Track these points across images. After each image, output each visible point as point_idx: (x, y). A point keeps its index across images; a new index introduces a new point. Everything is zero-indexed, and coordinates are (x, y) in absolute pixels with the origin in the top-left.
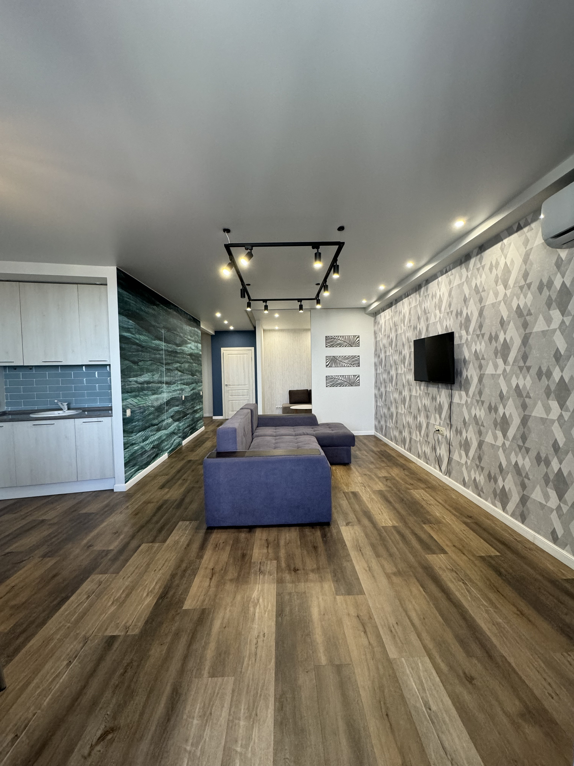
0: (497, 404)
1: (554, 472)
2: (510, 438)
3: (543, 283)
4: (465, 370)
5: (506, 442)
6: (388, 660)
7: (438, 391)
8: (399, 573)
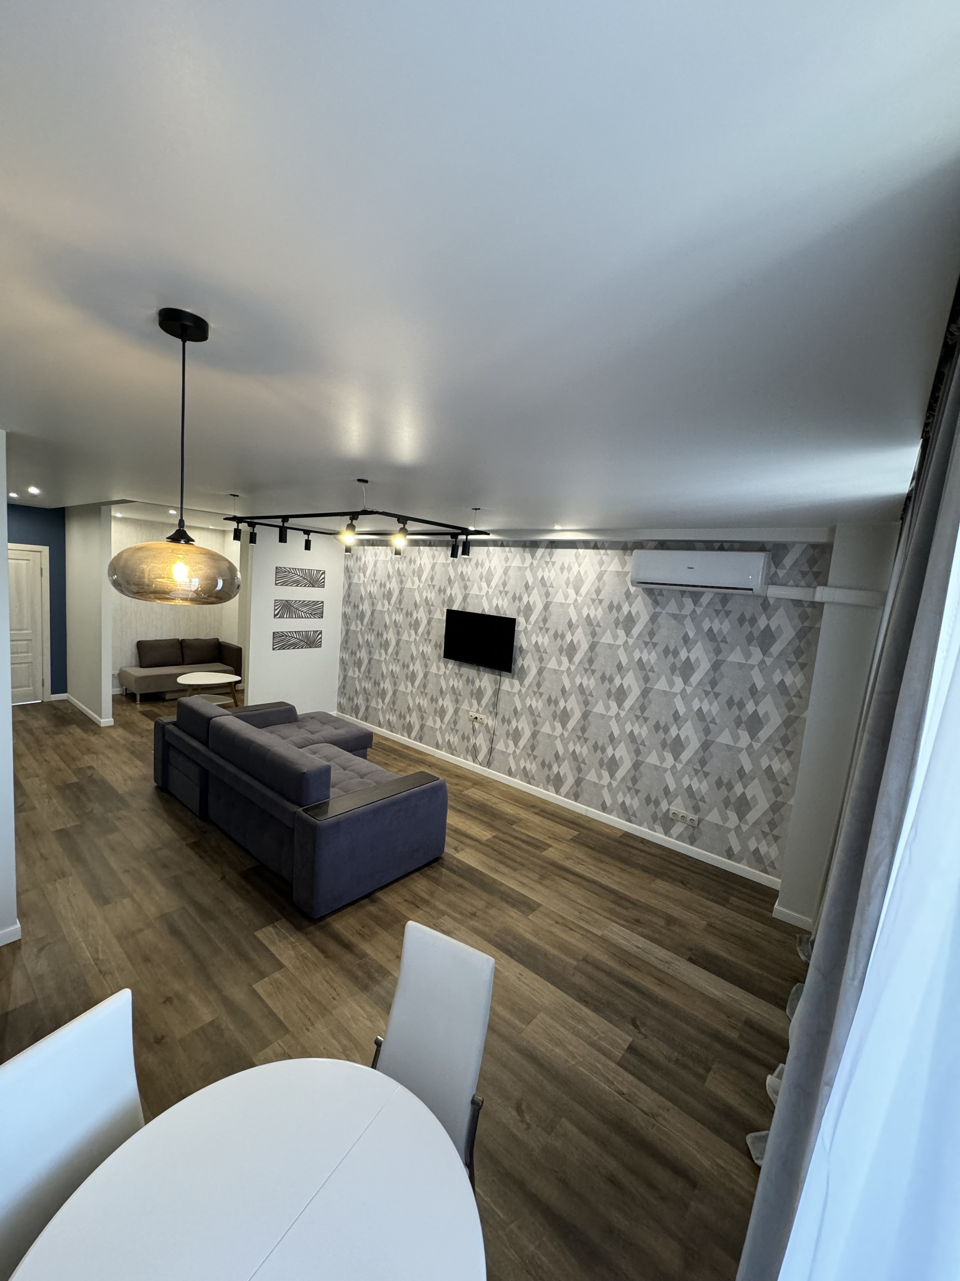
0: (558, 698)
1: (608, 757)
2: (570, 730)
3: (613, 605)
4: (521, 659)
5: (564, 732)
6: (599, 937)
7: (478, 674)
8: (543, 877)
